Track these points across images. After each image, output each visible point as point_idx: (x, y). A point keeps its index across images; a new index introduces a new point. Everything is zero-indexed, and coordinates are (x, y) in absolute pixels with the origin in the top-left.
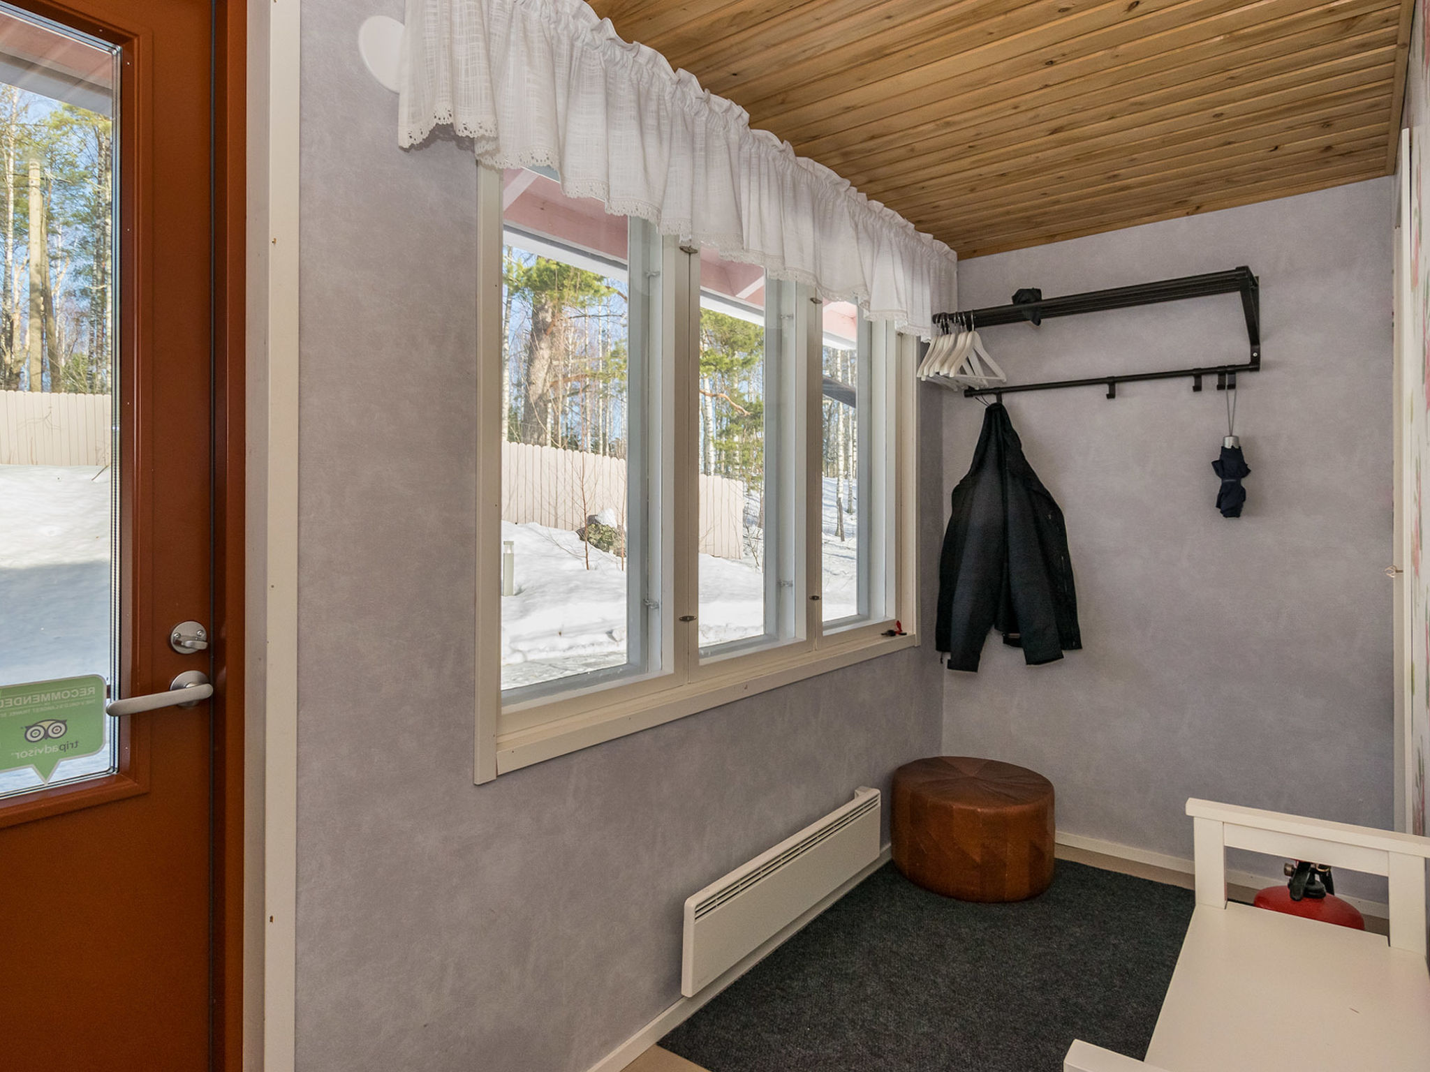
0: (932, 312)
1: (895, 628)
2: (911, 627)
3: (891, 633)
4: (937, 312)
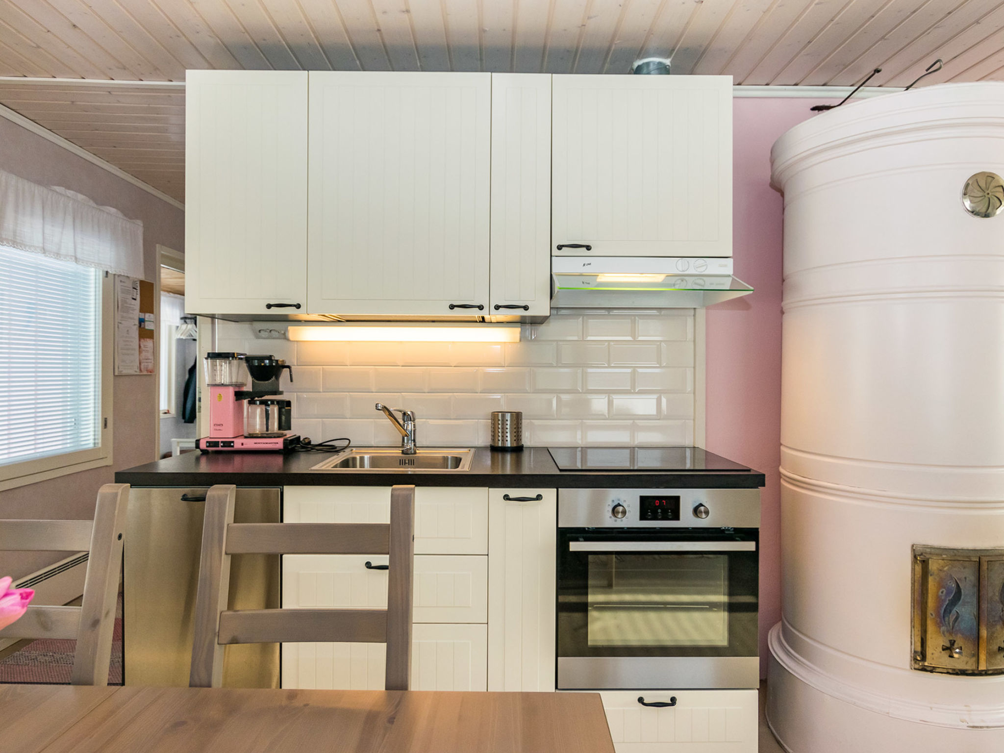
0: (180, 316)
1: (167, 412)
2: (173, 411)
3: (165, 413)
4: (182, 316)
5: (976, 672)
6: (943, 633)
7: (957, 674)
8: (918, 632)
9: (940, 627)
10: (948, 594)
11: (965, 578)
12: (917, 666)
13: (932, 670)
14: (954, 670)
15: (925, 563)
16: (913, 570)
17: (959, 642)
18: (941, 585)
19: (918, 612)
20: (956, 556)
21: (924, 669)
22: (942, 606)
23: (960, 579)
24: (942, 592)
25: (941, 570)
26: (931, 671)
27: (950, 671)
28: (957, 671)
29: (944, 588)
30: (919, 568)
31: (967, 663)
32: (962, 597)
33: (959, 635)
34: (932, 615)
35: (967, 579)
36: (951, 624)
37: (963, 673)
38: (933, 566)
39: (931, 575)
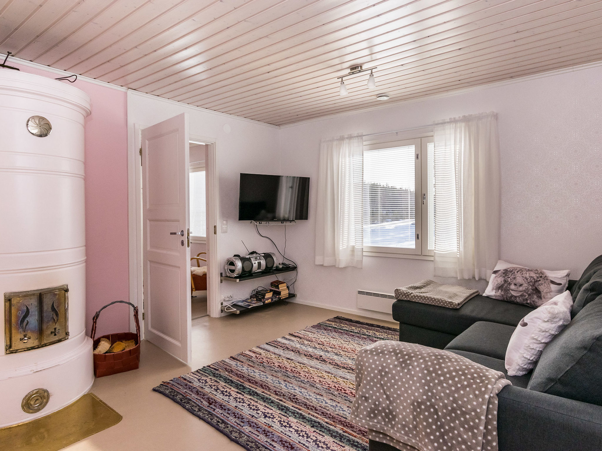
5: (40, 346)
6: (20, 332)
7: (29, 350)
8: (8, 335)
9: (18, 330)
10: (22, 313)
11: (32, 304)
12: (8, 352)
13: (16, 351)
14: (28, 348)
15: (10, 300)
16: (5, 305)
17: (29, 335)
18: (18, 310)
19: (8, 325)
20: (26, 295)
21: (12, 352)
22: (19, 320)
23: (29, 305)
24: (19, 313)
25: (18, 303)
26: (15, 353)
27: (26, 349)
28: (30, 348)
29: (21, 311)
30: (8, 304)
31: (33, 343)
32: (30, 313)
33: (29, 331)
34: (14, 325)
35: (33, 304)
36: (24, 327)
37: (33, 348)
38: (14, 302)
39: (13, 306)
